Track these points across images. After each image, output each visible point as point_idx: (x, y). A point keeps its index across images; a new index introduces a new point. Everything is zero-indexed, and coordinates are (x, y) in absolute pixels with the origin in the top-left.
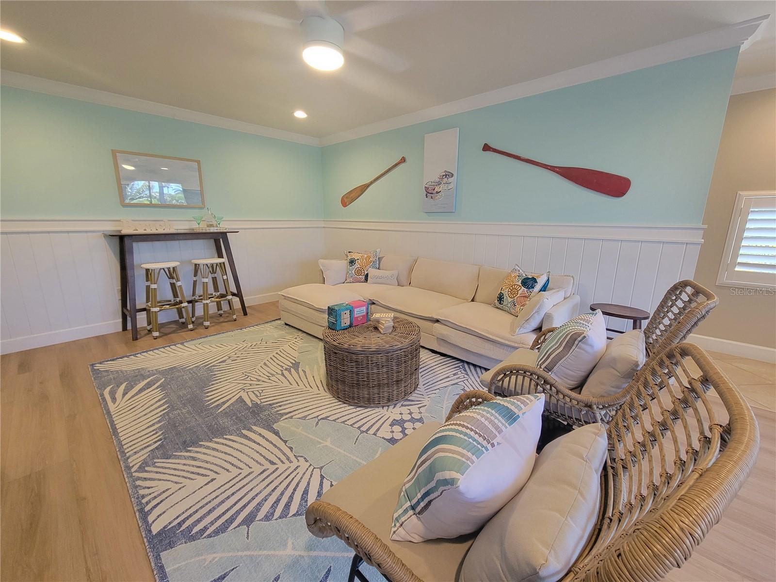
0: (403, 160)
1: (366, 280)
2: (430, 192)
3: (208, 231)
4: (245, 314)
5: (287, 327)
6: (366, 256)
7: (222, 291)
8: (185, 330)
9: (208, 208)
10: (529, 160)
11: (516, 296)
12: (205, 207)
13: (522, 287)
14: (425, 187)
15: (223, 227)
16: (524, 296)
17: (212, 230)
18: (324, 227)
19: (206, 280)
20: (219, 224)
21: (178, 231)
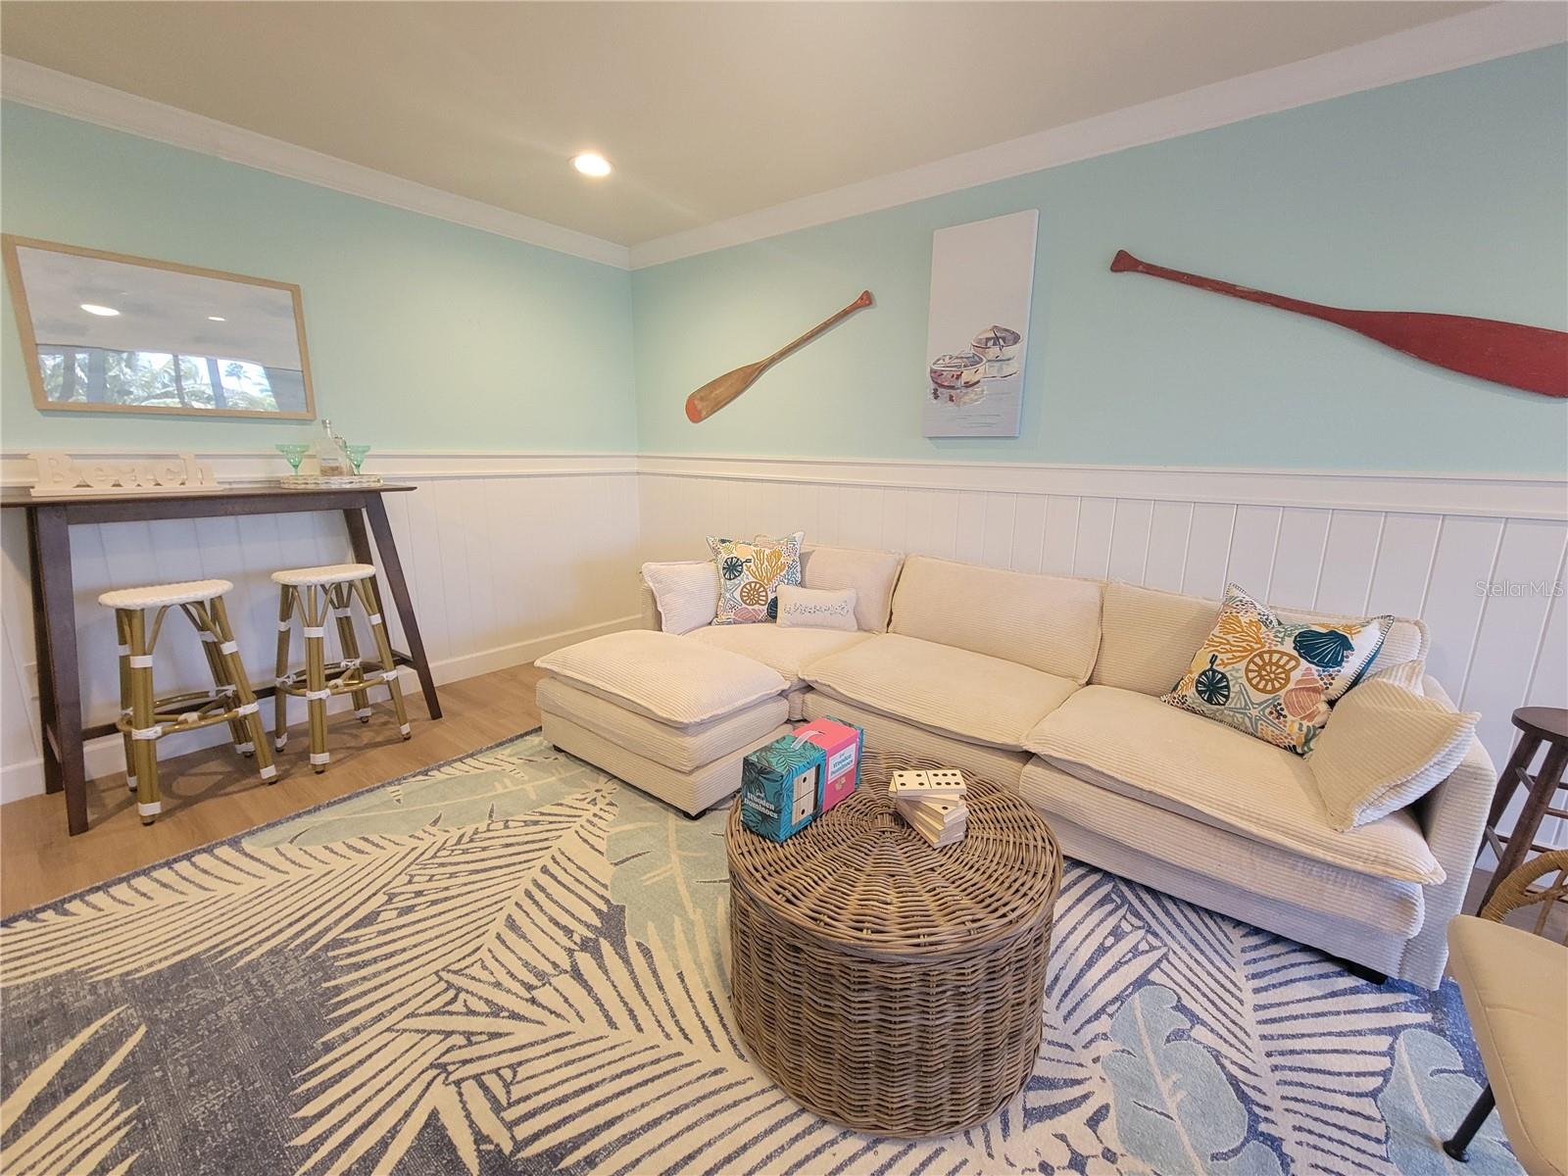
0: (866, 300)
1: (772, 614)
2: (945, 385)
3: (323, 487)
4: (436, 713)
5: (562, 758)
6: (767, 551)
7: (368, 650)
8: (252, 781)
9: (324, 422)
10: (1265, 294)
11: (1283, 686)
12: (315, 418)
13: (1301, 660)
14: (933, 372)
15: (371, 474)
16: (1308, 689)
17: (337, 483)
18: (638, 473)
19: (315, 632)
20: (358, 466)
21: (234, 486)
